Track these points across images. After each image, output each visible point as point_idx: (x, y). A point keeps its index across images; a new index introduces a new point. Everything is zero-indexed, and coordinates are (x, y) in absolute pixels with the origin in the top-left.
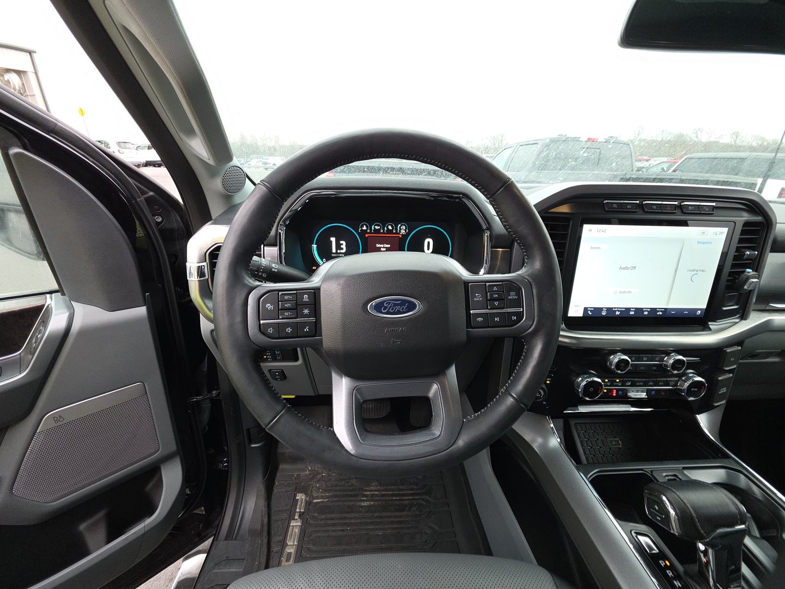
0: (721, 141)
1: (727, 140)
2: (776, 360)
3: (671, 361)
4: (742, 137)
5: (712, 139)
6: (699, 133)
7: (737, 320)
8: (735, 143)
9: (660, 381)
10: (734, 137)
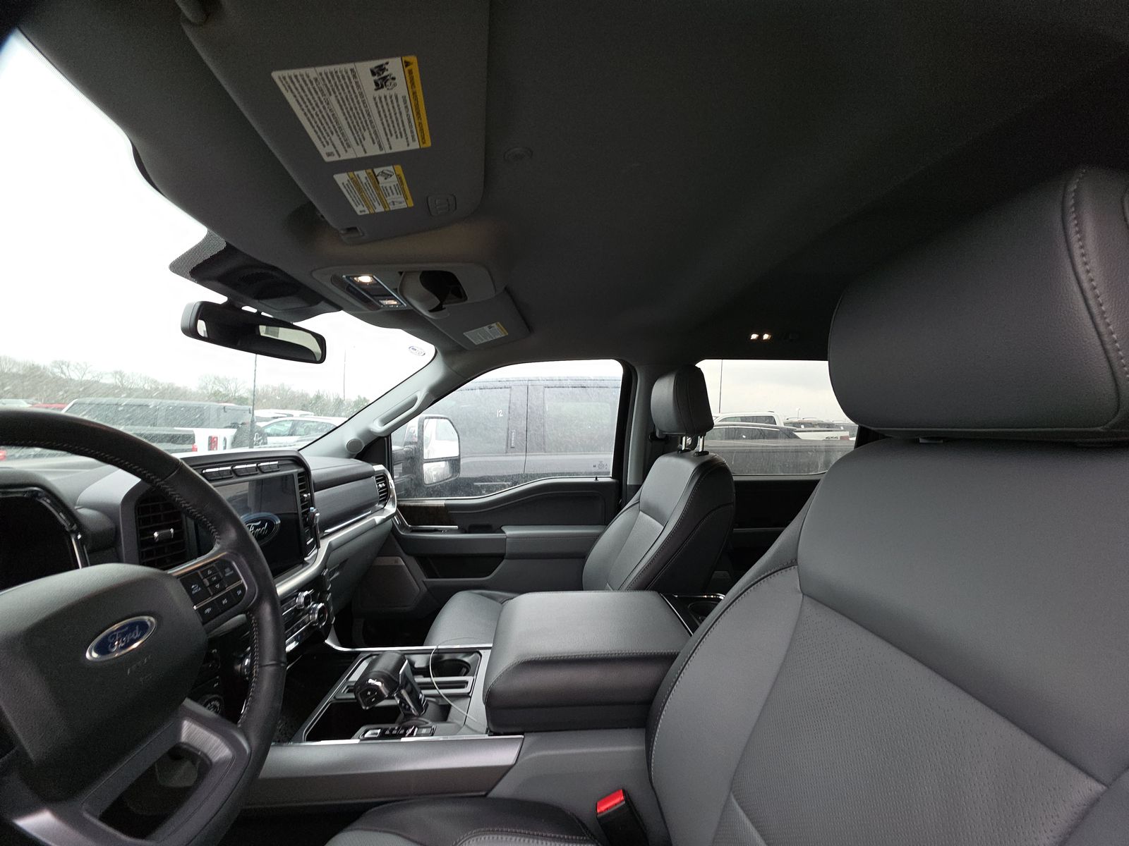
0: (102, 381)
1: (108, 380)
2: (337, 574)
3: (302, 600)
4: (128, 377)
5: (88, 377)
6: (64, 368)
7: (316, 551)
8: (122, 385)
9: (299, 624)
10: (118, 376)
